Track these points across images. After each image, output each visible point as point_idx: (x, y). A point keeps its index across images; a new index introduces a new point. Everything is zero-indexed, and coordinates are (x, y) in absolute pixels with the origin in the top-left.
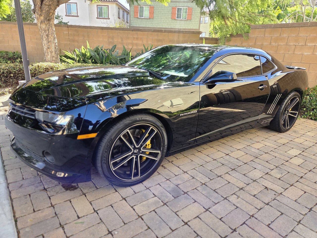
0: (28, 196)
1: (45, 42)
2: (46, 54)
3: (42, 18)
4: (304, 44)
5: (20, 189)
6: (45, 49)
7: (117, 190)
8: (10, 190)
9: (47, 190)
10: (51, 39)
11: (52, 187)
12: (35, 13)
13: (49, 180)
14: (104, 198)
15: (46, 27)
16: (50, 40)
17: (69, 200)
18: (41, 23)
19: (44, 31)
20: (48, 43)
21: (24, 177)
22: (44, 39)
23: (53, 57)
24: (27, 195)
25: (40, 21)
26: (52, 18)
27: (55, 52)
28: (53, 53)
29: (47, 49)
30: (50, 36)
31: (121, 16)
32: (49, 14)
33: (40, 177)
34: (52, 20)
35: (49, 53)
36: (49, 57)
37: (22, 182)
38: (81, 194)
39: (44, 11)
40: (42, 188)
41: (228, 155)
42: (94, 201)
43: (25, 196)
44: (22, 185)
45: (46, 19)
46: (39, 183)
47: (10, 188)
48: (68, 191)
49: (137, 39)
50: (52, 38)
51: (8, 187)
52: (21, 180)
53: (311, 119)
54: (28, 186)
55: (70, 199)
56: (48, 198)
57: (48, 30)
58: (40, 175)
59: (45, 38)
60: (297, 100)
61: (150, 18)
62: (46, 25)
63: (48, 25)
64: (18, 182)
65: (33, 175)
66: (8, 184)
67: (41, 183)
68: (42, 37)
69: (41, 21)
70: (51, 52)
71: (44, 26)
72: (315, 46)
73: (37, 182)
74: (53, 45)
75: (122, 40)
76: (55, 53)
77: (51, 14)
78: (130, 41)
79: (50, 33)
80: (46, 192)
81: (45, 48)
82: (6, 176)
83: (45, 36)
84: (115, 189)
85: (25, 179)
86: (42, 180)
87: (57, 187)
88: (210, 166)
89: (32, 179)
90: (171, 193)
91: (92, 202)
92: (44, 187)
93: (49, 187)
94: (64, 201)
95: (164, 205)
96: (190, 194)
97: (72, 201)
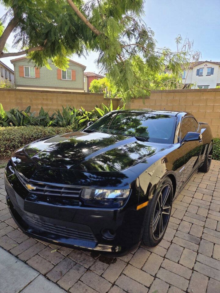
5: (64, 278)
7: (151, 251)
8: (55, 282)
9: (90, 269)
11: (92, 265)
13: (82, 259)
14: (148, 262)
17: (121, 274)
21: (52, 263)
24: (77, 281)
31: (4, 75)
33: (69, 258)
37: (57, 270)
38: (125, 264)
40: (83, 269)
41: (193, 198)
43: (76, 282)
44: (61, 272)
46: (75, 265)
47: (51, 279)
48: (112, 265)
49: (47, 100)
52: (54, 267)
54: (69, 271)
55: (122, 272)
56: (100, 277)
58: (67, 256)
60: (212, 147)
61: (36, 78)
64: (53, 271)
65: (60, 258)
66: (45, 275)
67: (78, 264)
73: (72, 264)
75: (31, 101)
78: (40, 102)
80: (92, 272)
82: (32, 267)
84: (148, 251)
85: (56, 265)
86: (74, 260)
87: (96, 263)
88: (193, 210)
89: (64, 263)
90: (192, 241)
91: (143, 269)
92: (84, 267)
93: (89, 265)
94: (118, 276)
95: (198, 254)
96: (205, 238)
97: (125, 273)
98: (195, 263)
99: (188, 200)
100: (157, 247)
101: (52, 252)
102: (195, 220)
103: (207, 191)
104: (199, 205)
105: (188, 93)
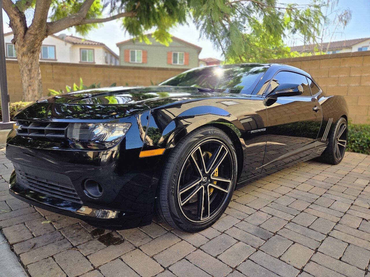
0: (51, 258)
1: (26, 78)
2: (27, 93)
3: (25, 49)
4: (327, 77)
5: (34, 251)
6: (25, 87)
7: (183, 238)
8: (18, 253)
9: (78, 247)
10: (34, 74)
11: (83, 243)
12: (15, 44)
13: (75, 235)
14: (170, 249)
15: (28, 60)
16: (32, 76)
17: (118, 258)
18: (23, 55)
19: (25, 66)
20: (30, 79)
21: (33, 233)
22: (25, 75)
23: (36, 96)
24: (48, 258)
25: (21, 52)
26: (37, 50)
27: (39, 90)
28: (36, 93)
29: (28, 87)
30: (33, 71)
31: (109, 61)
32: (35, 45)
33: (60, 232)
34: (37, 52)
35: (31, 92)
36: (30, 96)
37: (33, 241)
38: (132, 248)
39: (28, 42)
40: (68, 245)
41: (295, 189)
42: (158, 256)
43: (45, 259)
44: (35, 245)
45: (30, 50)
46: (61, 240)
47: (15, 250)
48: (111, 247)
49: (139, 78)
50: (36, 73)
51: (13, 250)
52: (31, 238)
53: (354, 151)
54: (46, 245)
55: (120, 257)
56: (85, 259)
57: (31, 64)
58: (59, 229)
59: (26, 73)
60: (345, 127)
61: (143, 63)
62: (29, 58)
63: (32, 57)
64: (26, 242)
65: (47, 231)
66: (11, 245)
67: (65, 240)
68: (23, 71)
69: (23, 54)
70: (33, 91)
71: (25, 59)
72: (338, 77)
73: (57, 239)
74: (37, 82)
76: (39, 92)
77: (37, 45)
79: (33, 68)
80: (78, 250)
81: (25, 85)
82: (3, 235)
83: (26, 71)
84: (179, 238)
85: (36, 237)
86: (64, 235)
87: (91, 242)
88: (283, 202)
89: (49, 236)
90: (257, 235)
91: (154, 257)
92: (71, 244)
93: (79, 243)
94: (110, 260)
95: (257, 251)
96: (282, 234)
97: (123, 259)
98: (245, 261)
99: (284, 190)
100: (197, 235)
101: (42, 223)
102: (279, 212)
103: (324, 183)
104: (297, 197)
105: (321, 60)
